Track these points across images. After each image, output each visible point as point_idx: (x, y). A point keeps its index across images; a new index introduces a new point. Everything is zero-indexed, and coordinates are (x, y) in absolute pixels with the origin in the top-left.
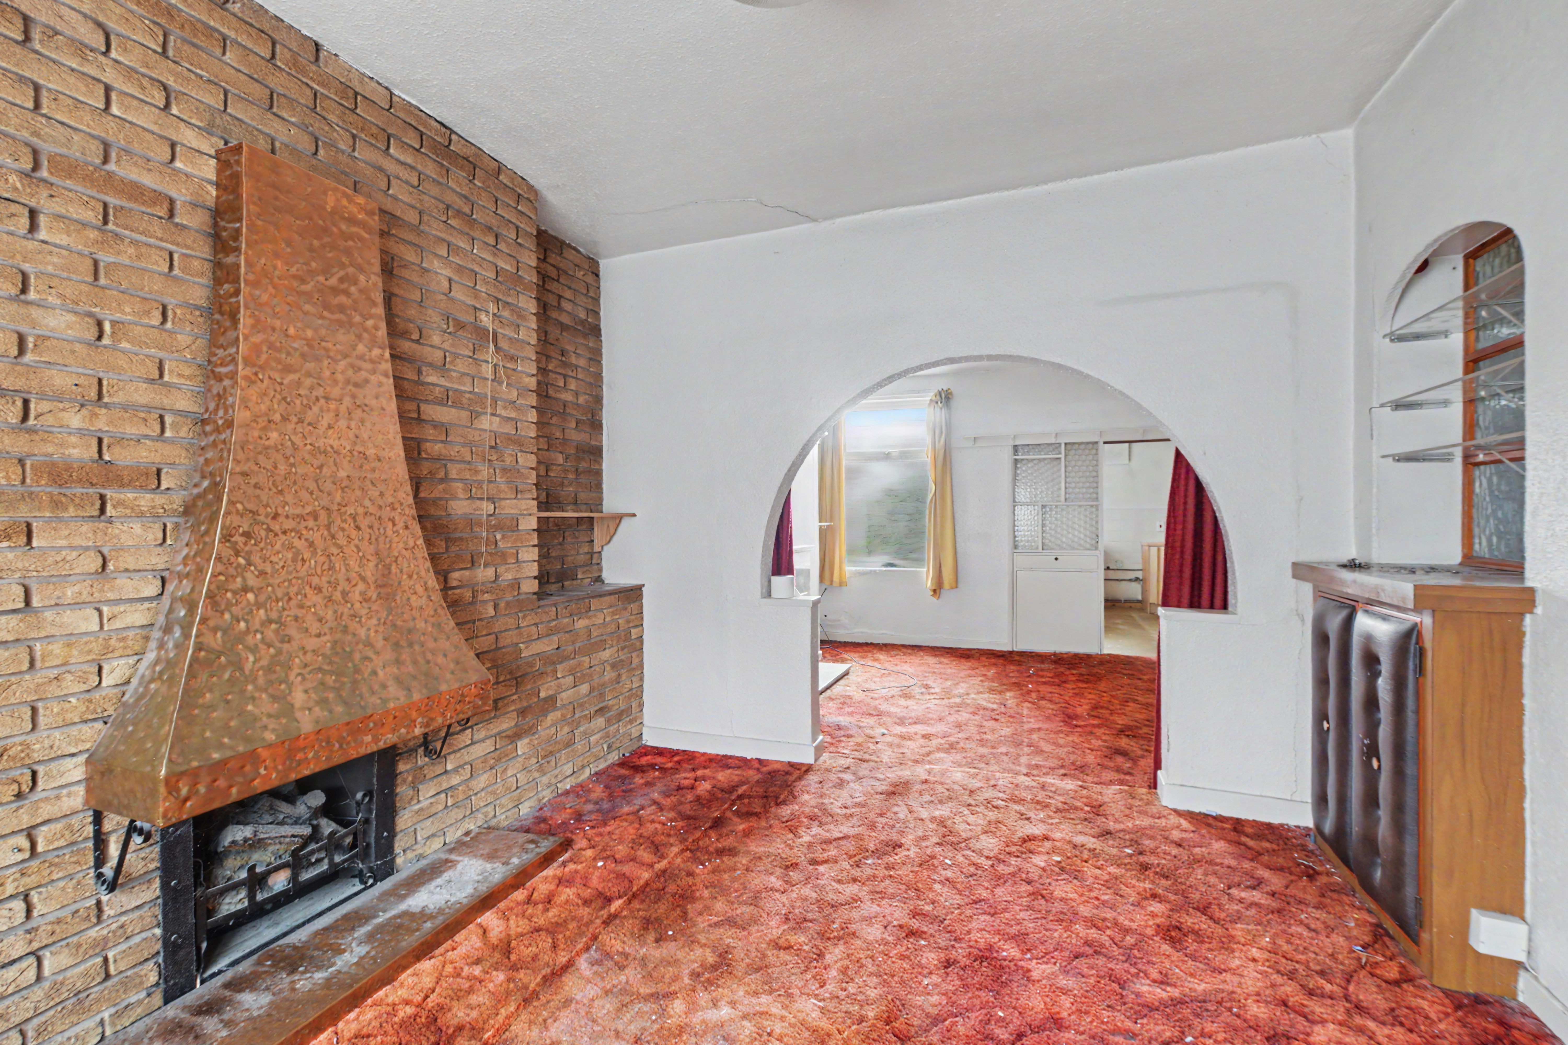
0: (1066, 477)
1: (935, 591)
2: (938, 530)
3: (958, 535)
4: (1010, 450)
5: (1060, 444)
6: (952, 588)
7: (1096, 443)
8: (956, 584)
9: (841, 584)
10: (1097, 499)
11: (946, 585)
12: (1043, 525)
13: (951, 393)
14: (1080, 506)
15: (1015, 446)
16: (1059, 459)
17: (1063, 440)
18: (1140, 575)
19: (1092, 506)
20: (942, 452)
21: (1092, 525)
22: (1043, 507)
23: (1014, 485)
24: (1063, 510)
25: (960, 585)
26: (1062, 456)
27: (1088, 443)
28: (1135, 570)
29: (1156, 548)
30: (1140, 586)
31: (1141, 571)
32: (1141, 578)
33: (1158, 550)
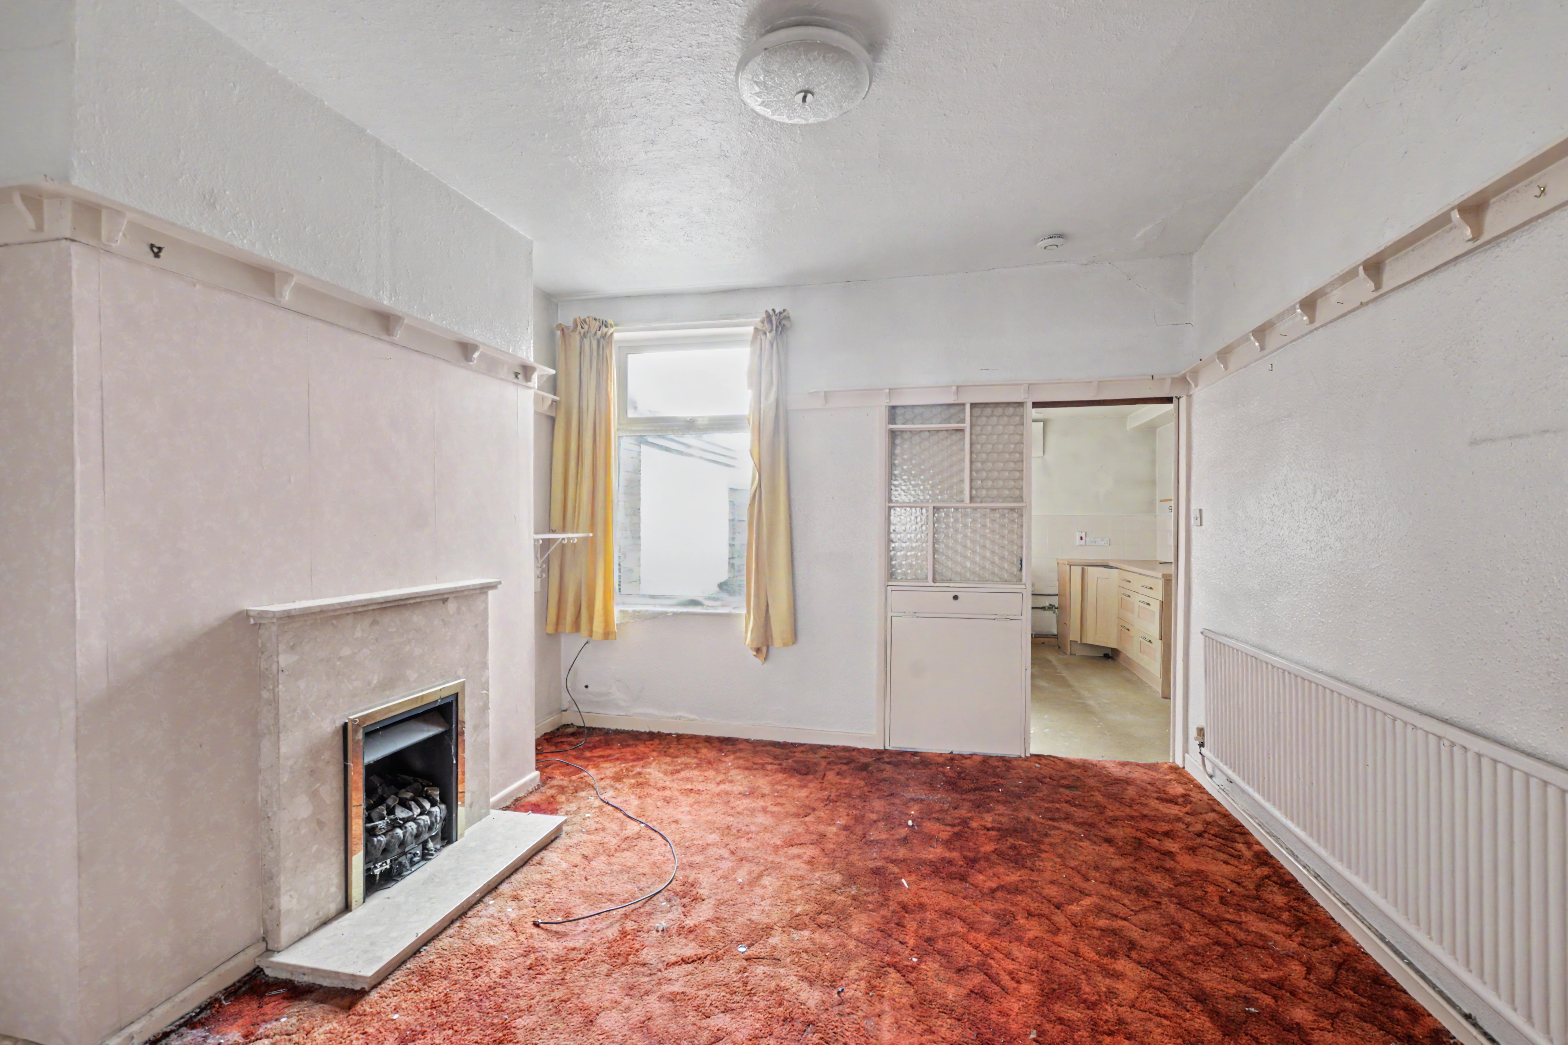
0: (971, 462)
1: (758, 650)
2: (765, 547)
3: (797, 555)
4: (884, 413)
5: (964, 405)
6: (785, 645)
7: (1021, 404)
8: (794, 636)
9: (607, 634)
10: (1020, 499)
11: (777, 641)
12: (935, 541)
13: (788, 318)
14: (993, 510)
15: (893, 408)
16: (962, 430)
17: (968, 398)
18: (1055, 601)
19: (1012, 510)
20: (771, 415)
21: (1012, 542)
22: (936, 509)
23: (891, 476)
24: (965, 515)
25: (802, 638)
26: (967, 425)
27: (1008, 404)
28: (1048, 595)
29: (1080, 568)
30: (1055, 615)
31: (1057, 597)
32: (1057, 606)
33: (1083, 571)
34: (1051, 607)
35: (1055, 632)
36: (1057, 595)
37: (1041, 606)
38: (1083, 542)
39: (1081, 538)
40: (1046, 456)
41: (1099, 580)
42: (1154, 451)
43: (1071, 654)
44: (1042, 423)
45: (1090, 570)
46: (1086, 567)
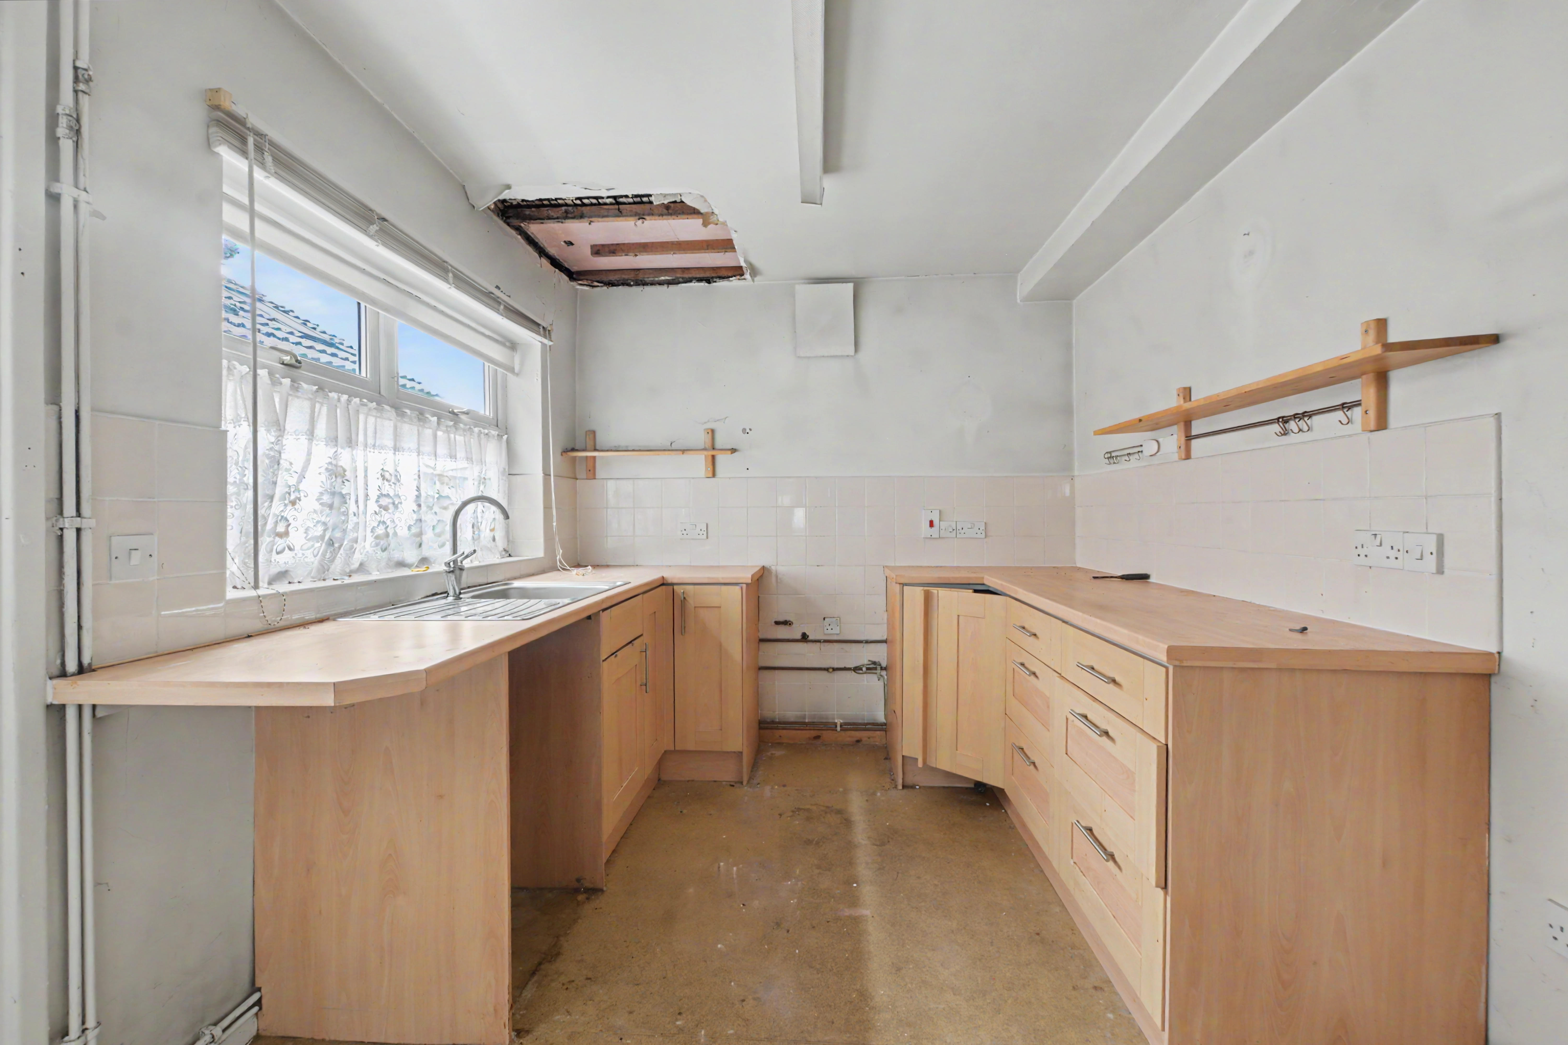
18: (881, 657)
28: (867, 642)
29: (919, 592)
30: (881, 683)
31: (884, 646)
32: (884, 665)
33: (928, 599)
34: (873, 667)
35: (881, 718)
36: (885, 642)
37: (852, 666)
38: (934, 531)
39: (931, 524)
40: (861, 355)
41: (961, 618)
42: (1068, 346)
43: (904, 787)
44: (851, 286)
45: (943, 594)
46: (934, 590)
